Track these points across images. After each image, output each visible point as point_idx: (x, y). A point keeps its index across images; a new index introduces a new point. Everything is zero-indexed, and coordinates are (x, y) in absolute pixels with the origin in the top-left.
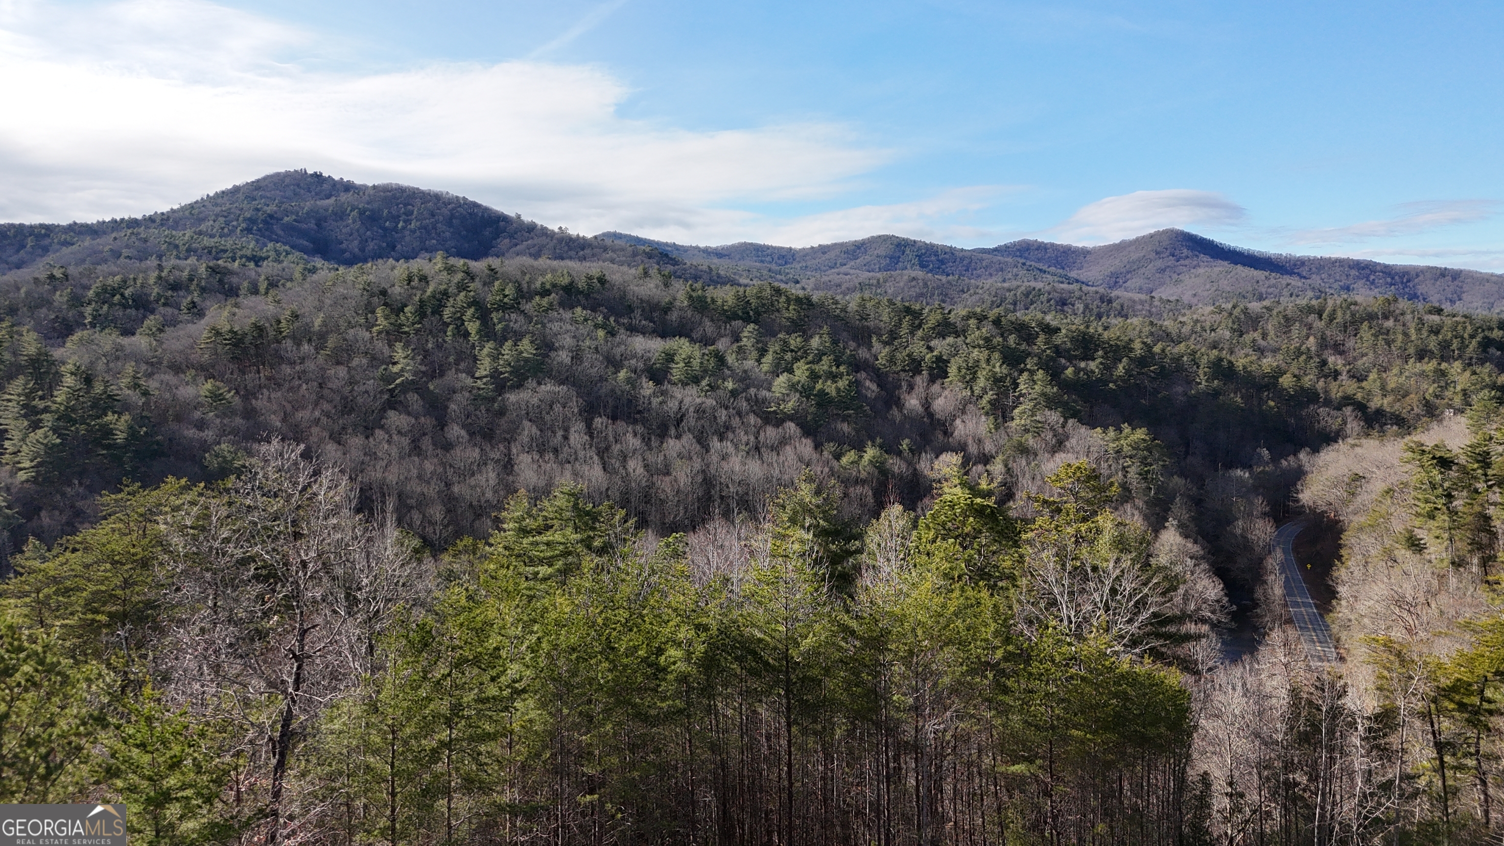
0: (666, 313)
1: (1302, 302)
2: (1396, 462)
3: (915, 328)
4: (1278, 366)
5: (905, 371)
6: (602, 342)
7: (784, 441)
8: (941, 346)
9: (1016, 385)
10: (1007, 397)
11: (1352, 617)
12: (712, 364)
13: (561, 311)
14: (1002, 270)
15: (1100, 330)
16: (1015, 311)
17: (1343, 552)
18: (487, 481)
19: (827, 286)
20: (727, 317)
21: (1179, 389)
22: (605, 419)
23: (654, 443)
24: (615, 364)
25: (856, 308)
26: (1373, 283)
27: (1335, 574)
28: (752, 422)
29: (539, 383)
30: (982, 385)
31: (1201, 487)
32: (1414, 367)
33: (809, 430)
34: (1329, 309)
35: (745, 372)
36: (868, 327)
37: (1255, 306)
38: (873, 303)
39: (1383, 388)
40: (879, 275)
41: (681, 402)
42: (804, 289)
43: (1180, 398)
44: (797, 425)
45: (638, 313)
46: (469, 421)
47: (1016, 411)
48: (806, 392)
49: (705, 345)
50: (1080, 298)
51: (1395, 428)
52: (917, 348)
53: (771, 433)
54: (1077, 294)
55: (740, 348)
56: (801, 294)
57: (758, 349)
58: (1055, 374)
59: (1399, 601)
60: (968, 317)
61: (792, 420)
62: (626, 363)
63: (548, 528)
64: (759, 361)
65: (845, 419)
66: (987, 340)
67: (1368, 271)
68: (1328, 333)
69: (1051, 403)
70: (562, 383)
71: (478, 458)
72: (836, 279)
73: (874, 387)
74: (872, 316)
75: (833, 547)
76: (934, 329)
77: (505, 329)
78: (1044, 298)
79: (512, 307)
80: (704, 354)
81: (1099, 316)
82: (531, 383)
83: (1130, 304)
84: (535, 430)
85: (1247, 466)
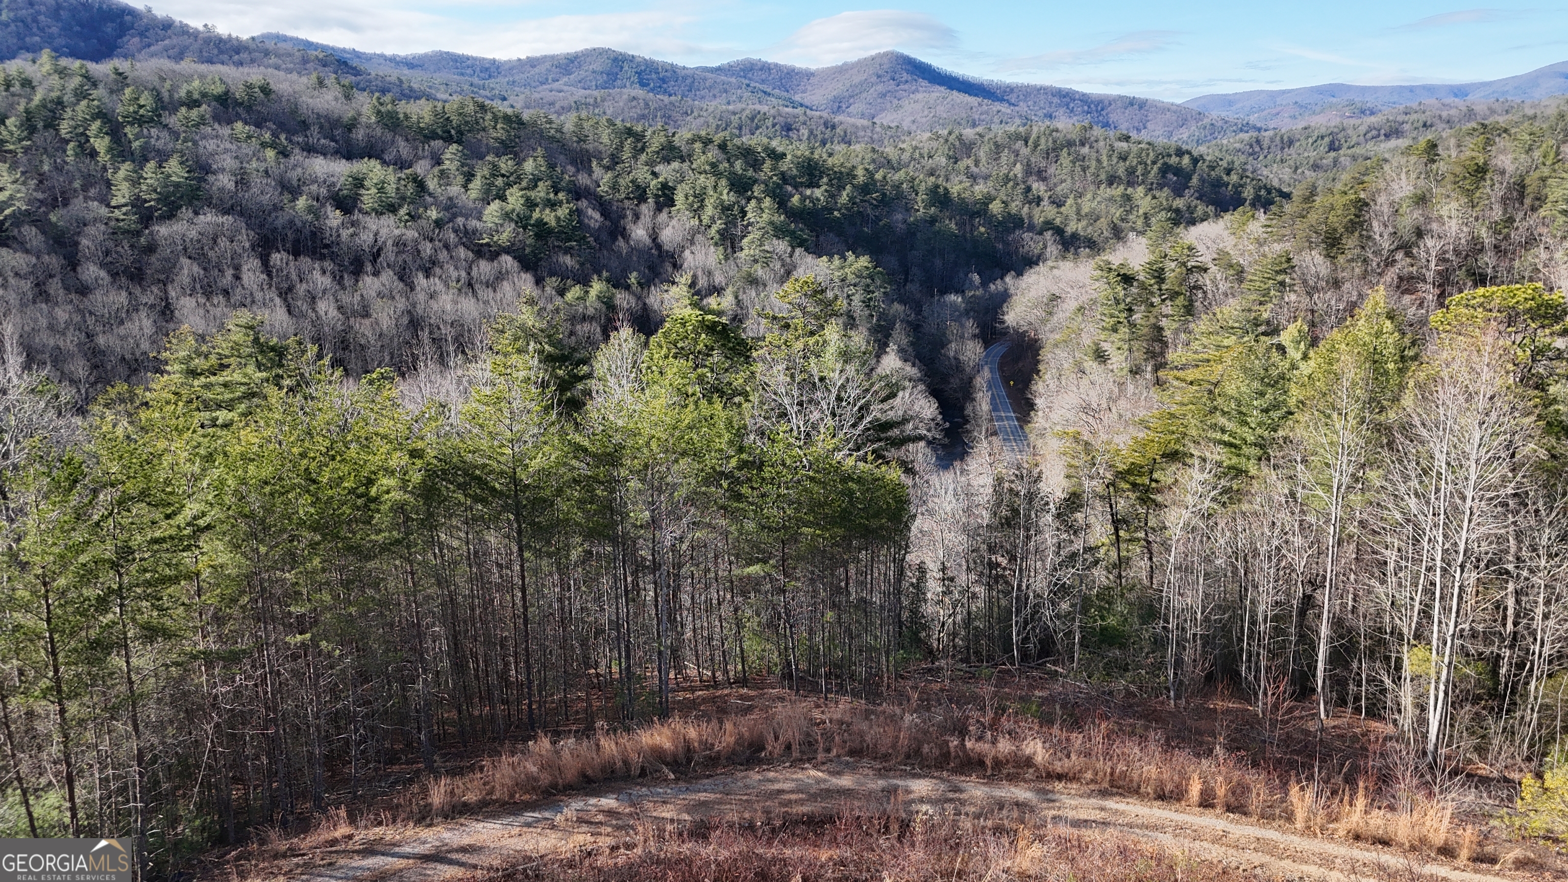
0: (350, 130)
1: (1012, 129)
2: (1088, 281)
3: (638, 151)
4: (988, 193)
5: (628, 198)
6: (273, 164)
7: (500, 277)
8: (666, 171)
9: (744, 213)
10: (736, 226)
11: (1047, 426)
12: (411, 189)
13: (216, 126)
14: (726, 91)
15: (825, 156)
16: (740, 136)
17: (1041, 367)
18: (141, 329)
19: (540, 104)
20: (425, 136)
21: (899, 217)
22: (284, 255)
23: (348, 281)
24: (292, 190)
25: (572, 128)
26: (1072, 111)
27: (1034, 388)
28: (462, 256)
29: (196, 213)
30: (710, 213)
31: (919, 312)
32: (1106, 192)
33: (528, 263)
34: (1034, 136)
35: (450, 199)
36: (587, 151)
37: (969, 133)
38: (591, 123)
39: (1078, 213)
40: (596, 93)
41: (376, 234)
42: (512, 106)
43: (900, 225)
44: (515, 258)
45: (315, 130)
46: (109, 259)
47: (745, 240)
48: (522, 222)
49: (401, 168)
50: (804, 124)
51: (1087, 250)
52: (641, 174)
53: (484, 268)
54: (802, 118)
55: (442, 172)
56: (509, 111)
57: (463, 174)
58: (782, 203)
59: (1086, 409)
60: (693, 141)
61: (508, 253)
62: (305, 189)
63: (223, 367)
64: (465, 187)
65: (568, 250)
66: (714, 165)
67: (1068, 99)
68: (1033, 160)
69: (779, 232)
70: (226, 212)
71: (126, 303)
72: (549, 96)
73: (597, 216)
74: (591, 138)
75: (560, 372)
76: (658, 153)
77: (143, 148)
78: (769, 123)
79: (151, 120)
80: (400, 179)
81: (824, 143)
82: (186, 213)
83: (853, 130)
84: (196, 269)
85: (960, 291)
